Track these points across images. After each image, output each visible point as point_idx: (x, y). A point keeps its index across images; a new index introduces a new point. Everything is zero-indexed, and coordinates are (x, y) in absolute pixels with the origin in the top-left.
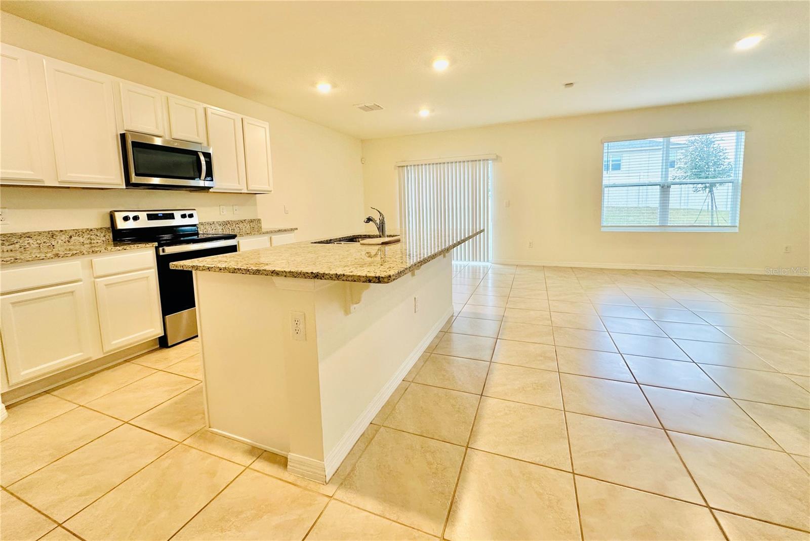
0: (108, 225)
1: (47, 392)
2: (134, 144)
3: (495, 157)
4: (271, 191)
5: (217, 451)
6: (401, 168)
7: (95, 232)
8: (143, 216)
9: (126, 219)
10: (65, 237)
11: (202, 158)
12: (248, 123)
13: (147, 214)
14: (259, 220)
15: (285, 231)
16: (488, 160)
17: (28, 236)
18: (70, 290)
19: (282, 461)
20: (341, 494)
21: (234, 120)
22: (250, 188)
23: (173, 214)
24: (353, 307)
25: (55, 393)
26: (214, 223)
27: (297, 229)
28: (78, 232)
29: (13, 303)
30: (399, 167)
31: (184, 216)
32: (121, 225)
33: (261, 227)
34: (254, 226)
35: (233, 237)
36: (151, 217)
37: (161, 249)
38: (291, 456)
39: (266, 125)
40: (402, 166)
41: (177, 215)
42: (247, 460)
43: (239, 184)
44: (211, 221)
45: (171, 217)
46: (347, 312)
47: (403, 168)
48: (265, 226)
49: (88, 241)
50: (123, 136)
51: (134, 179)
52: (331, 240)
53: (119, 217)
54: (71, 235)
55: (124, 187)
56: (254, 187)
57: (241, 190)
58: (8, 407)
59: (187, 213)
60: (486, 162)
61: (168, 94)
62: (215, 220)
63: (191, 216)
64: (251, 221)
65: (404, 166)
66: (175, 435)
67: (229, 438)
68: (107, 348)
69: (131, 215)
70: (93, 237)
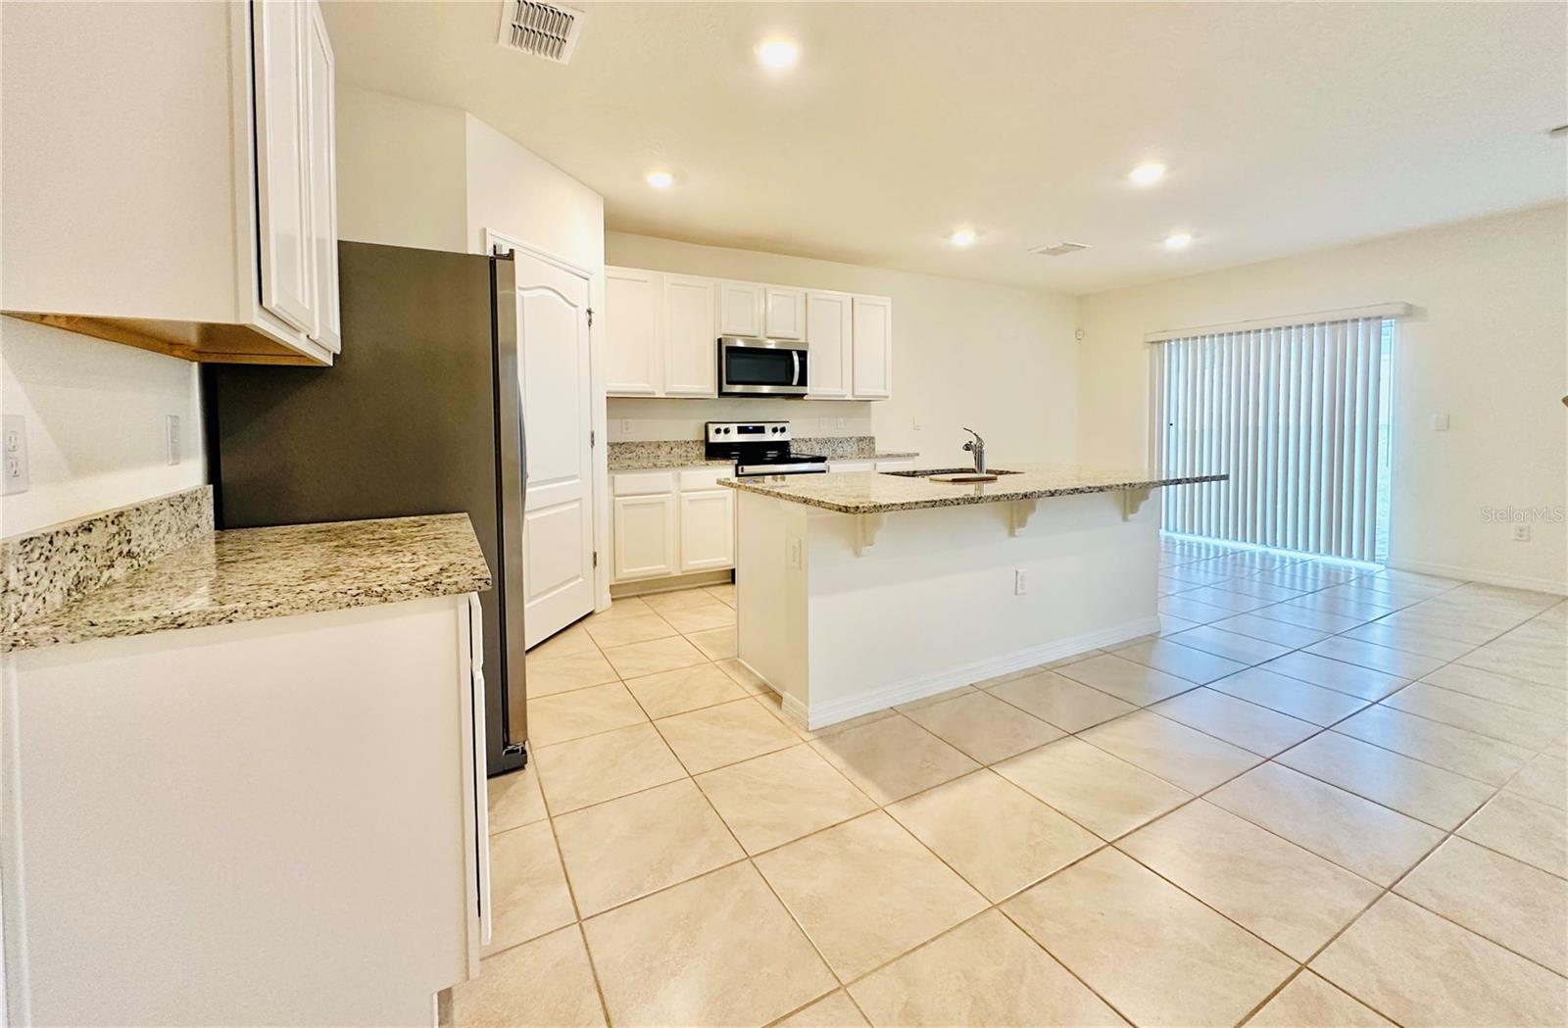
0: (703, 438)
1: (638, 596)
2: (728, 349)
3: (1399, 310)
4: (887, 397)
5: (735, 676)
6: (1156, 346)
7: (691, 444)
8: (734, 428)
9: (718, 431)
10: (667, 449)
11: (796, 358)
12: (861, 304)
13: (739, 427)
14: (871, 440)
15: (899, 456)
16: (1380, 318)
17: (642, 445)
18: (660, 500)
19: (777, 699)
20: (816, 744)
21: (841, 302)
22: (856, 393)
23: (763, 427)
24: (865, 550)
25: (643, 598)
26: (810, 440)
27: (918, 454)
28: (679, 444)
29: (624, 505)
30: (1153, 343)
31: (775, 430)
32: (714, 438)
33: (874, 449)
34: (865, 446)
35: (822, 459)
36: (742, 430)
37: (740, 467)
38: (786, 695)
39: (887, 302)
40: (1159, 342)
41: (768, 428)
42: (755, 692)
43: (842, 388)
44: (807, 437)
45: (761, 430)
46: (857, 554)
47: (1161, 345)
48: (881, 447)
49: (684, 454)
50: (720, 340)
51: (727, 388)
52: (915, 472)
53: (712, 428)
54: (673, 445)
55: (717, 396)
56: (863, 391)
57: (844, 396)
58: (613, 600)
59: (779, 426)
60: (1374, 324)
61: (766, 285)
62: (812, 437)
63: (783, 430)
64: (861, 440)
65: (1164, 341)
66: (712, 655)
67: (749, 671)
68: (684, 568)
69: (723, 427)
70: (689, 450)
